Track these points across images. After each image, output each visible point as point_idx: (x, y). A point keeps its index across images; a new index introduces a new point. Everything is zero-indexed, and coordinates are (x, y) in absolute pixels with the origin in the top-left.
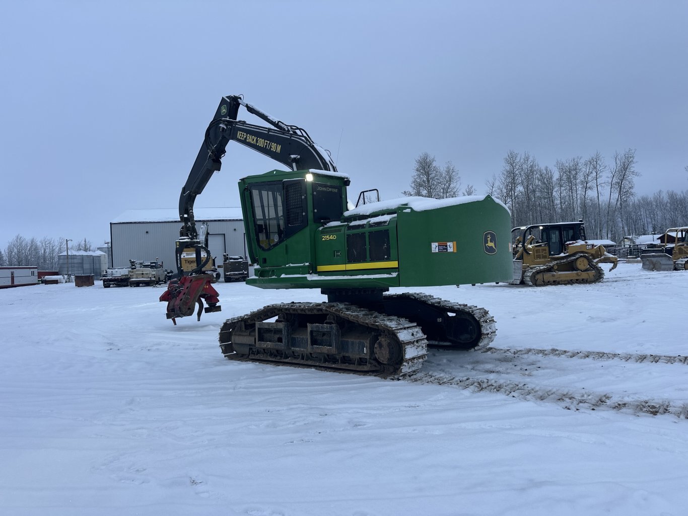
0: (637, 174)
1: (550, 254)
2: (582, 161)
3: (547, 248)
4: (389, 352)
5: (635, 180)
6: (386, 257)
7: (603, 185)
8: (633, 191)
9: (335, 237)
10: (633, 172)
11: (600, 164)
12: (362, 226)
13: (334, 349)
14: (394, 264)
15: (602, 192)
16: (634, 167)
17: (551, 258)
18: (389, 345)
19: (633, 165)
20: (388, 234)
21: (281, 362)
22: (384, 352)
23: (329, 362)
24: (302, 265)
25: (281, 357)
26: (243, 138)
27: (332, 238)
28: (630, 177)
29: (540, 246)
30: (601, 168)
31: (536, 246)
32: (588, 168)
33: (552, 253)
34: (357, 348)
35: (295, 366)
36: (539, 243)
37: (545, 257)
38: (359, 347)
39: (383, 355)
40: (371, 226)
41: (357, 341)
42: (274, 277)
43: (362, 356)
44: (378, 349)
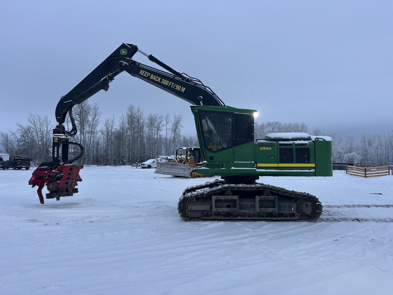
0: (182, 127)
1: (195, 162)
2: (158, 116)
3: (194, 159)
4: (312, 209)
5: (182, 129)
6: (307, 161)
7: (169, 129)
8: (180, 134)
9: (270, 149)
10: (181, 125)
11: (169, 119)
12: (291, 145)
13: (277, 209)
14: (313, 165)
15: (168, 133)
16: (181, 123)
17: (196, 164)
18: (312, 205)
19: (181, 122)
20: (309, 150)
21: (233, 220)
22: (309, 209)
23: (269, 217)
24: (250, 162)
25: (233, 216)
26: (146, 75)
27: (268, 149)
28: (179, 127)
29: (192, 158)
30: (169, 121)
31: (190, 158)
32: (160, 120)
33: (196, 162)
34: (287, 208)
35: (249, 221)
36: (191, 156)
37: (193, 164)
38: (289, 208)
39: (308, 210)
40: (297, 145)
41: (288, 204)
42: (223, 168)
43: (291, 212)
44: (305, 207)
